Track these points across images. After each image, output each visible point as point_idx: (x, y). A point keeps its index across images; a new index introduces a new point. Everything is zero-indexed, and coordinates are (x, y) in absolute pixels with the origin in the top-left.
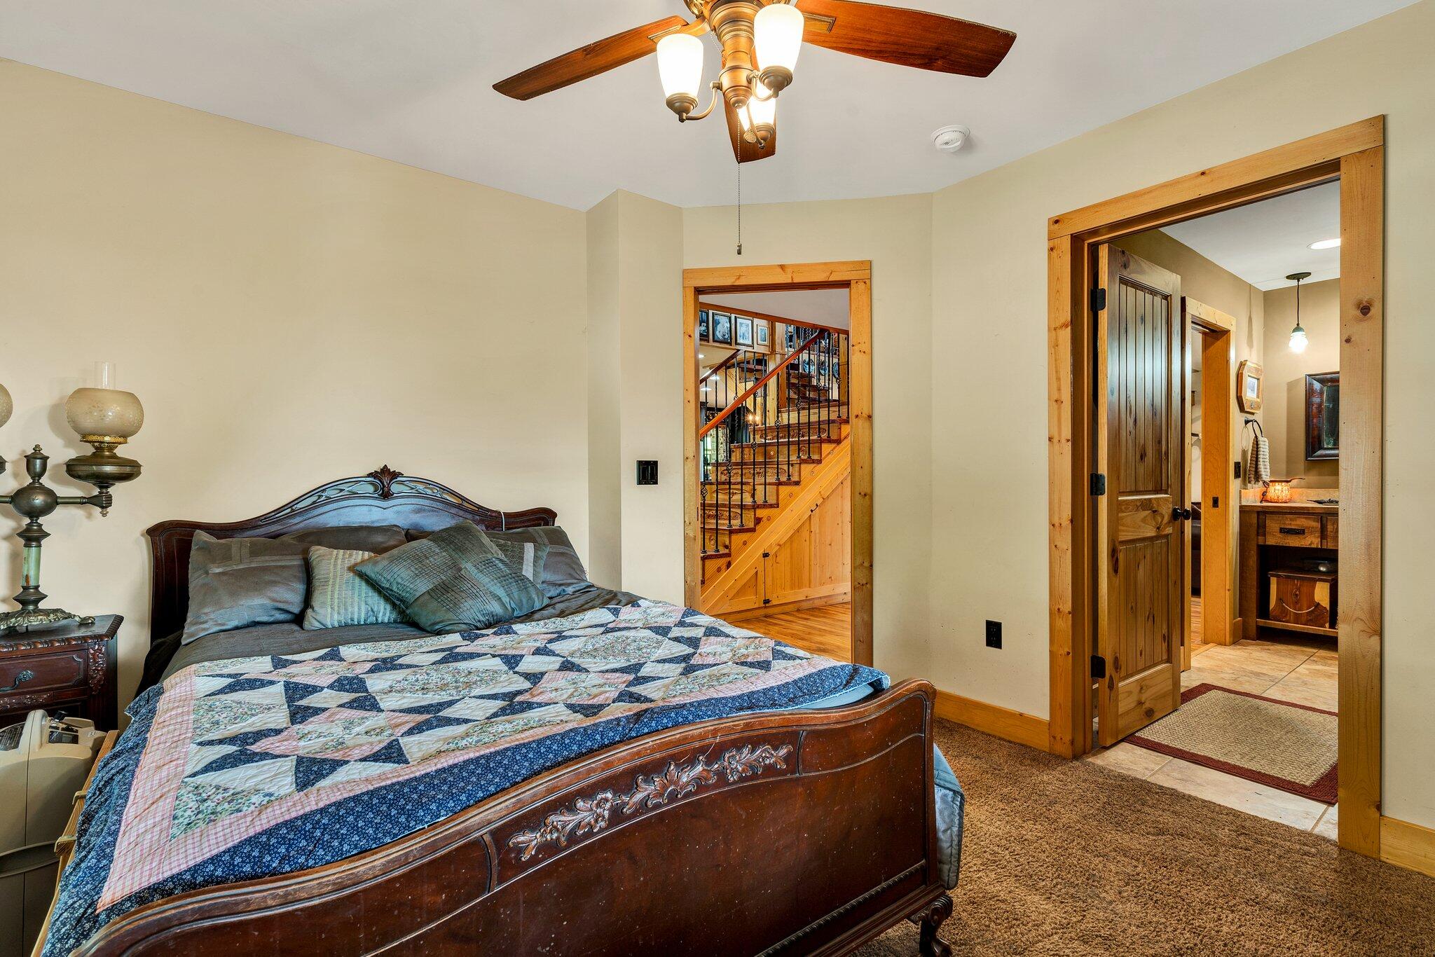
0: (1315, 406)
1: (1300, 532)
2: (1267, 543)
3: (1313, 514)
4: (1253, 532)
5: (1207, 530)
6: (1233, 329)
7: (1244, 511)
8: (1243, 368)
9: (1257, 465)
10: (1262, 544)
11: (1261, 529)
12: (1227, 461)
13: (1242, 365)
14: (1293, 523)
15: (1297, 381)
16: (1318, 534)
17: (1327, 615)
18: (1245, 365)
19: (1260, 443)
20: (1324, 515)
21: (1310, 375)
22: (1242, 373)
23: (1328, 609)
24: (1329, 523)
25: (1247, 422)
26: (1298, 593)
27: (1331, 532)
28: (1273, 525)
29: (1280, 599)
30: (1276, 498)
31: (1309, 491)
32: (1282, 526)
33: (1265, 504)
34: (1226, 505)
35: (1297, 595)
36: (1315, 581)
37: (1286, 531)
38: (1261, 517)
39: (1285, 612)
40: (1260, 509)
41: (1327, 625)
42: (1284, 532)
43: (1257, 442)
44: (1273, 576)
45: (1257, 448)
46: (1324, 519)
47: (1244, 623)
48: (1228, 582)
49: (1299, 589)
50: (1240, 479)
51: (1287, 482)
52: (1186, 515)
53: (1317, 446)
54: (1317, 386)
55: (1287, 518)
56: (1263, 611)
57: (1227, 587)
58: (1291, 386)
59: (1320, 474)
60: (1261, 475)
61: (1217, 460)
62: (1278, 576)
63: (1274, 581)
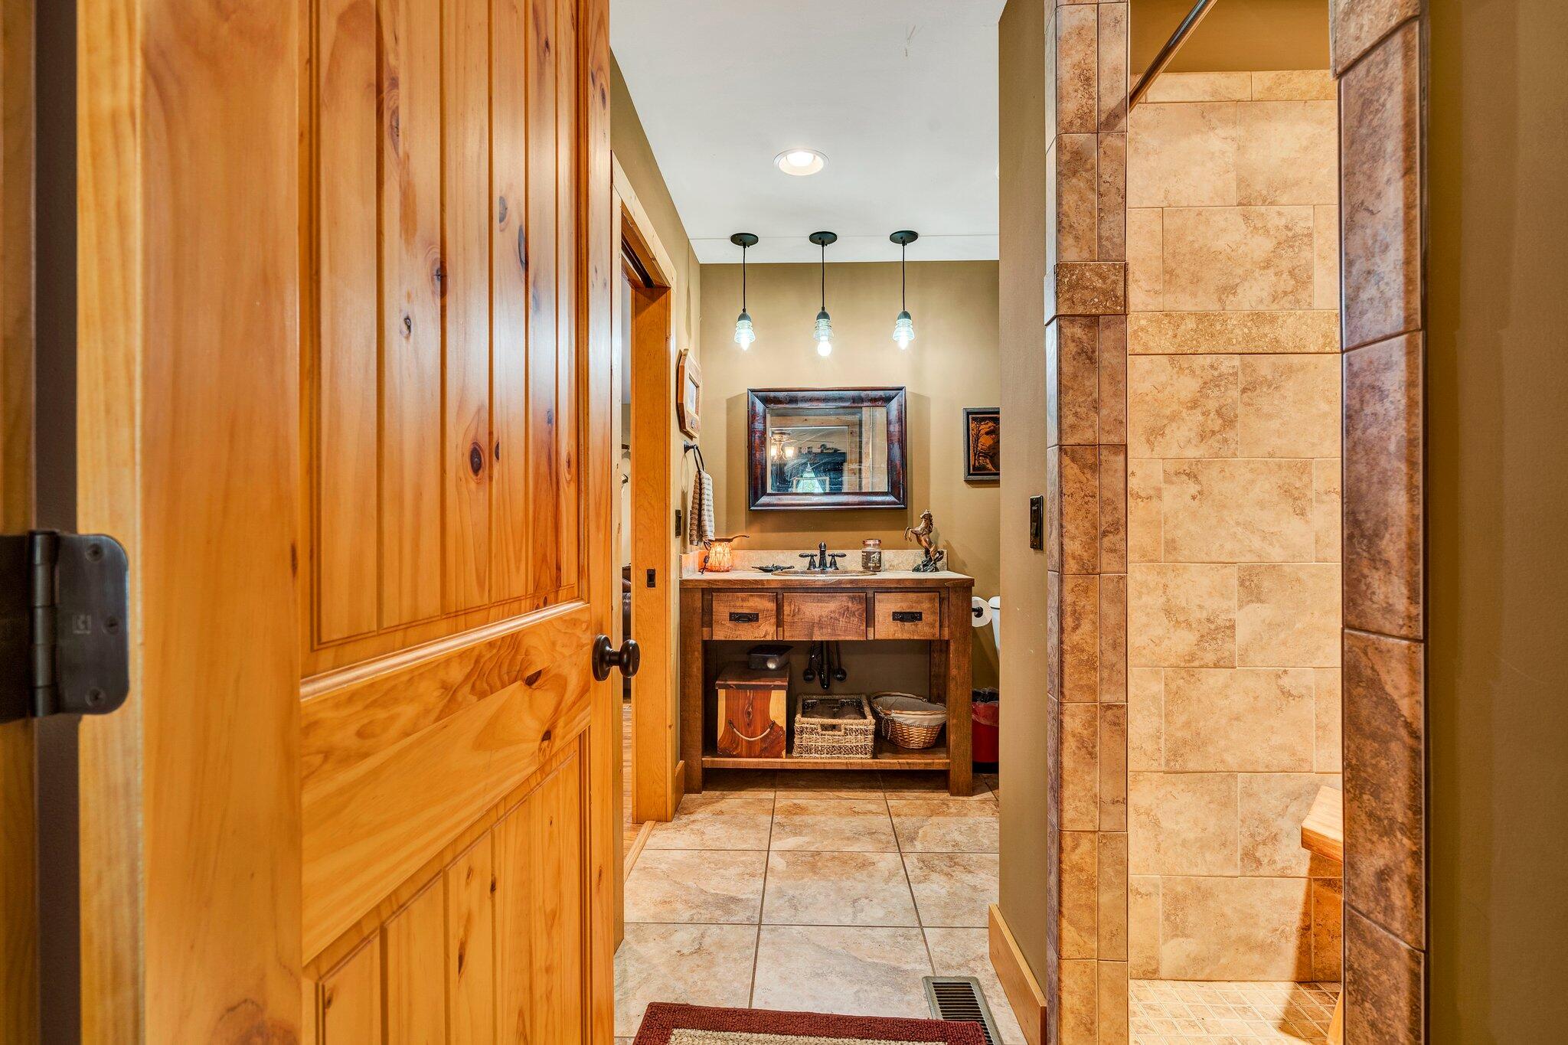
0: (758, 434)
1: (751, 618)
2: (715, 638)
3: (767, 590)
4: (697, 620)
5: (639, 627)
6: (673, 285)
7: (686, 587)
8: (685, 360)
9: (700, 515)
10: (708, 639)
11: (707, 617)
12: (666, 507)
13: (681, 356)
14: (745, 604)
15: (737, 397)
16: (773, 620)
17: (784, 738)
18: (685, 355)
19: (704, 481)
20: (780, 591)
21: (753, 391)
22: (683, 367)
23: (785, 729)
24: (786, 604)
25: (687, 448)
26: (750, 710)
27: (789, 615)
28: (722, 609)
29: (730, 723)
30: (717, 565)
31: (752, 554)
32: (733, 611)
33: (708, 576)
34: (666, 581)
35: (749, 713)
36: (770, 688)
37: (736, 618)
38: (706, 597)
39: (735, 741)
40: (705, 586)
41: (784, 753)
42: (735, 620)
43: (700, 479)
44: (722, 687)
45: (701, 489)
46: (780, 597)
47: (687, 766)
48: (669, 713)
49: (751, 704)
50: (680, 537)
51: (729, 541)
52: (617, 659)
53: (760, 492)
54: (760, 407)
55: (738, 598)
56: (710, 744)
57: (669, 723)
58: (731, 403)
59: (762, 531)
60: (705, 531)
61: (652, 506)
62: (727, 687)
63: (722, 694)
